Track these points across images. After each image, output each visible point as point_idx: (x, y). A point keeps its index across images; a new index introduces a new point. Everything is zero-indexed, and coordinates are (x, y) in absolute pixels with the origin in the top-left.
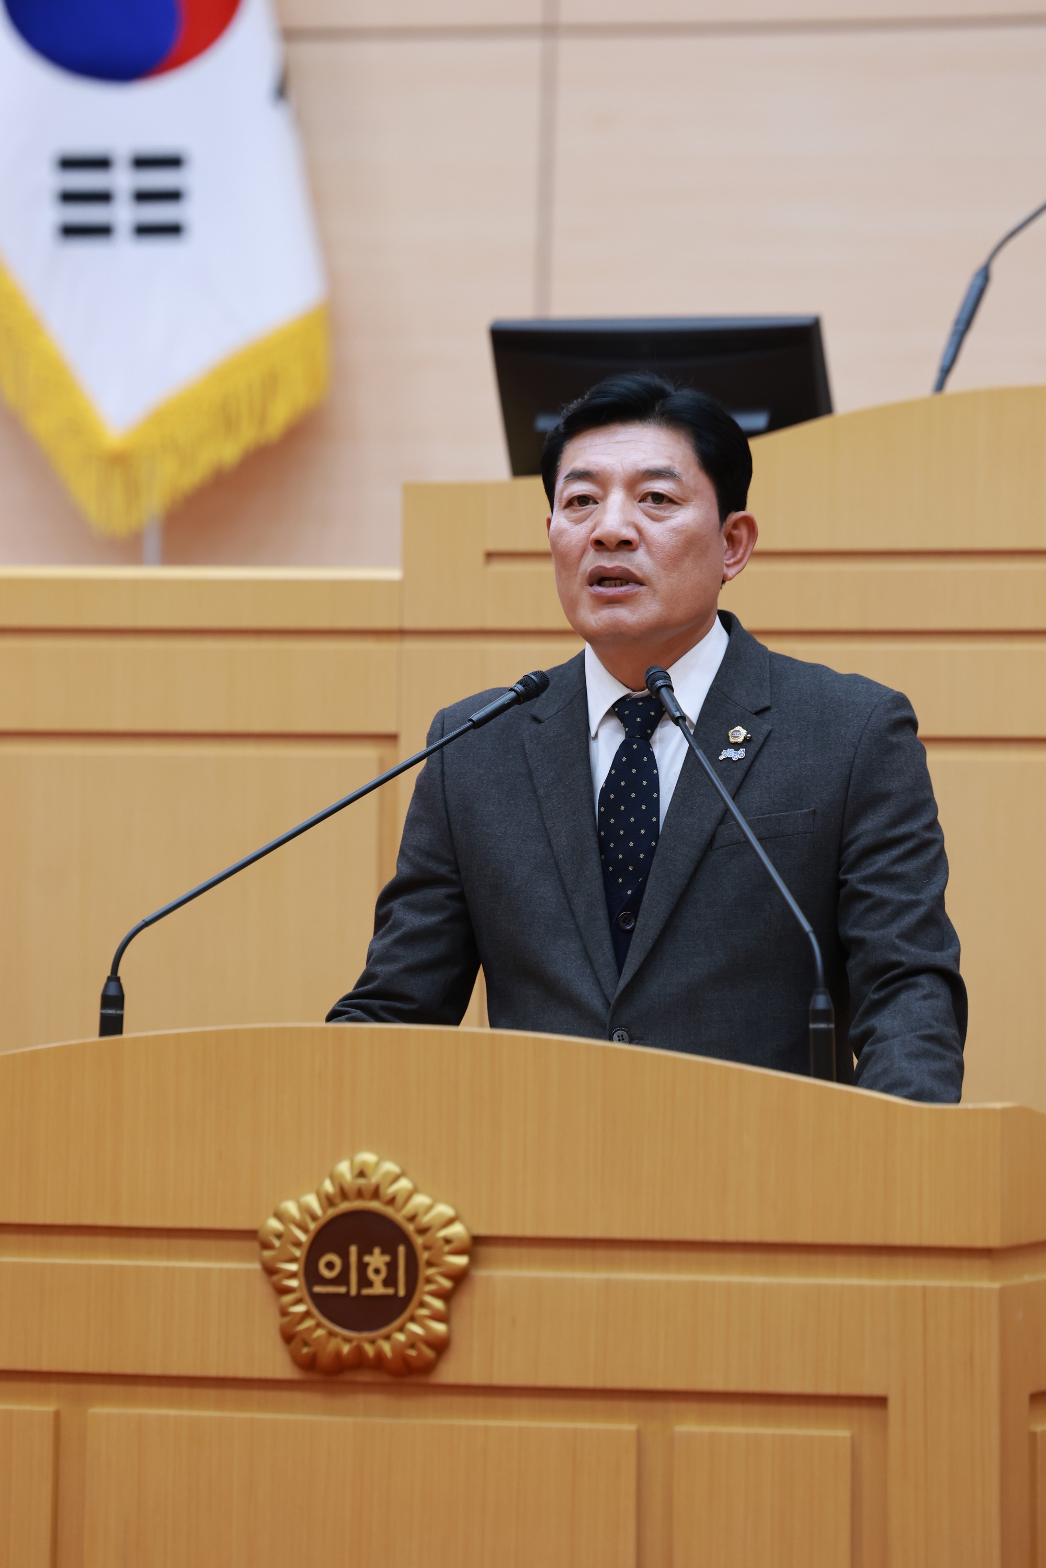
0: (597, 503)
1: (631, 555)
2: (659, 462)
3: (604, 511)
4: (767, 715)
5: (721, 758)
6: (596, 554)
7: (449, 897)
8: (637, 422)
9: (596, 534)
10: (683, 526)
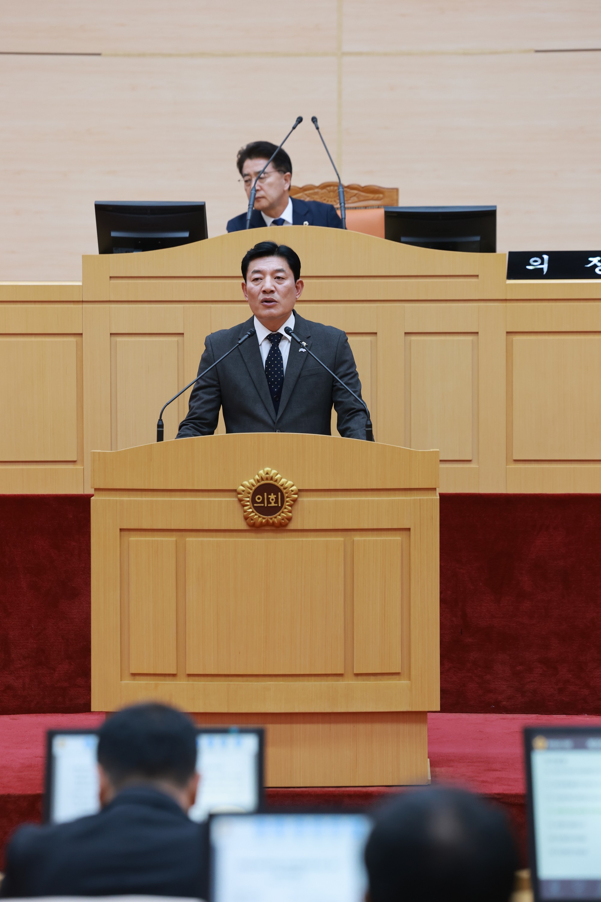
0: (262, 280)
1: (273, 294)
2: (279, 267)
3: (265, 282)
4: (310, 338)
5: (299, 351)
6: (263, 294)
7: (217, 390)
8: (272, 256)
9: (263, 289)
10: (287, 285)
